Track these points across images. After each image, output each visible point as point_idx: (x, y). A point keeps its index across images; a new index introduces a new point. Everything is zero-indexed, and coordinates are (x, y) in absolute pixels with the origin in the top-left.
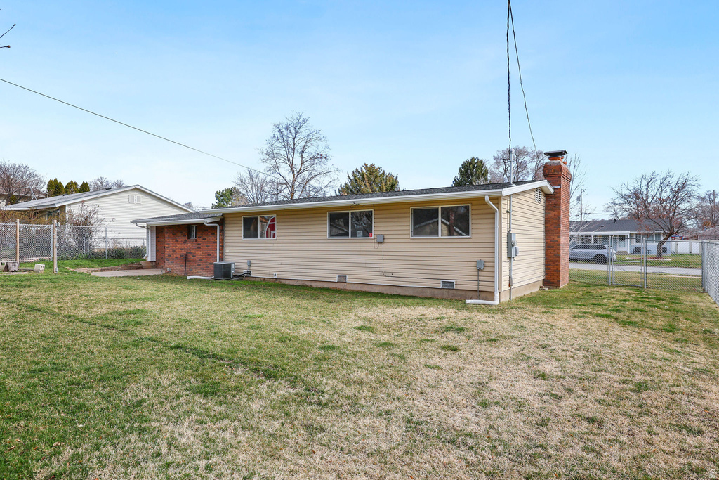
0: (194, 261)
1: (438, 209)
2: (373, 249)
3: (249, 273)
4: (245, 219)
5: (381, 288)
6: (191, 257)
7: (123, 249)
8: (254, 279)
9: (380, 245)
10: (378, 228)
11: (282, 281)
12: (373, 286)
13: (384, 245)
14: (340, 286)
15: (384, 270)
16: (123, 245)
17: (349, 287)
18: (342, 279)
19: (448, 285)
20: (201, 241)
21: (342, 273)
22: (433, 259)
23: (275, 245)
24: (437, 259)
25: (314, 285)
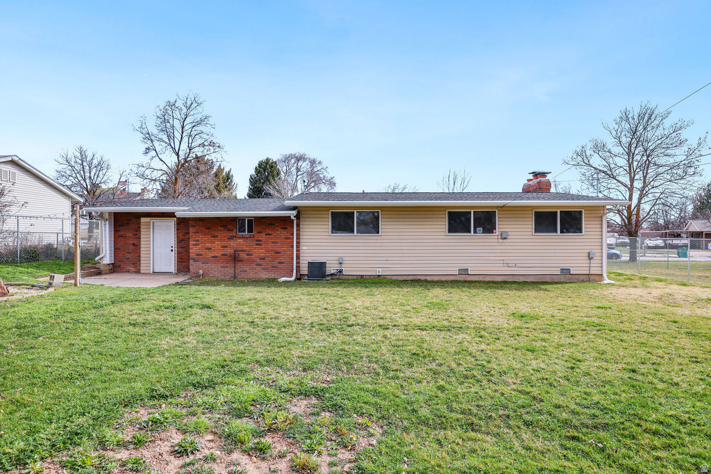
0: (251, 261)
1: (556, 212)
2: (497, 244)
3: (341, 271)
4: (332, 213)
5: (503, 277)
6: (243, 256)
7: (35, 247)
8: (347, 277)
9: (505, 240)
10: (501, 226)
11: (387, 277)
12: (495, 276)
13: (508, 240)
14: (461, 278)
15: (508, 262)
16: (33, 241)
17: (469, 278)
18: (464, 272)
19: (565, 271)
20: (263, 237)
21: (464, 266)
22: (553, 251)
23: (378, 241)
24: (556, 251)
25: (429, 278)
